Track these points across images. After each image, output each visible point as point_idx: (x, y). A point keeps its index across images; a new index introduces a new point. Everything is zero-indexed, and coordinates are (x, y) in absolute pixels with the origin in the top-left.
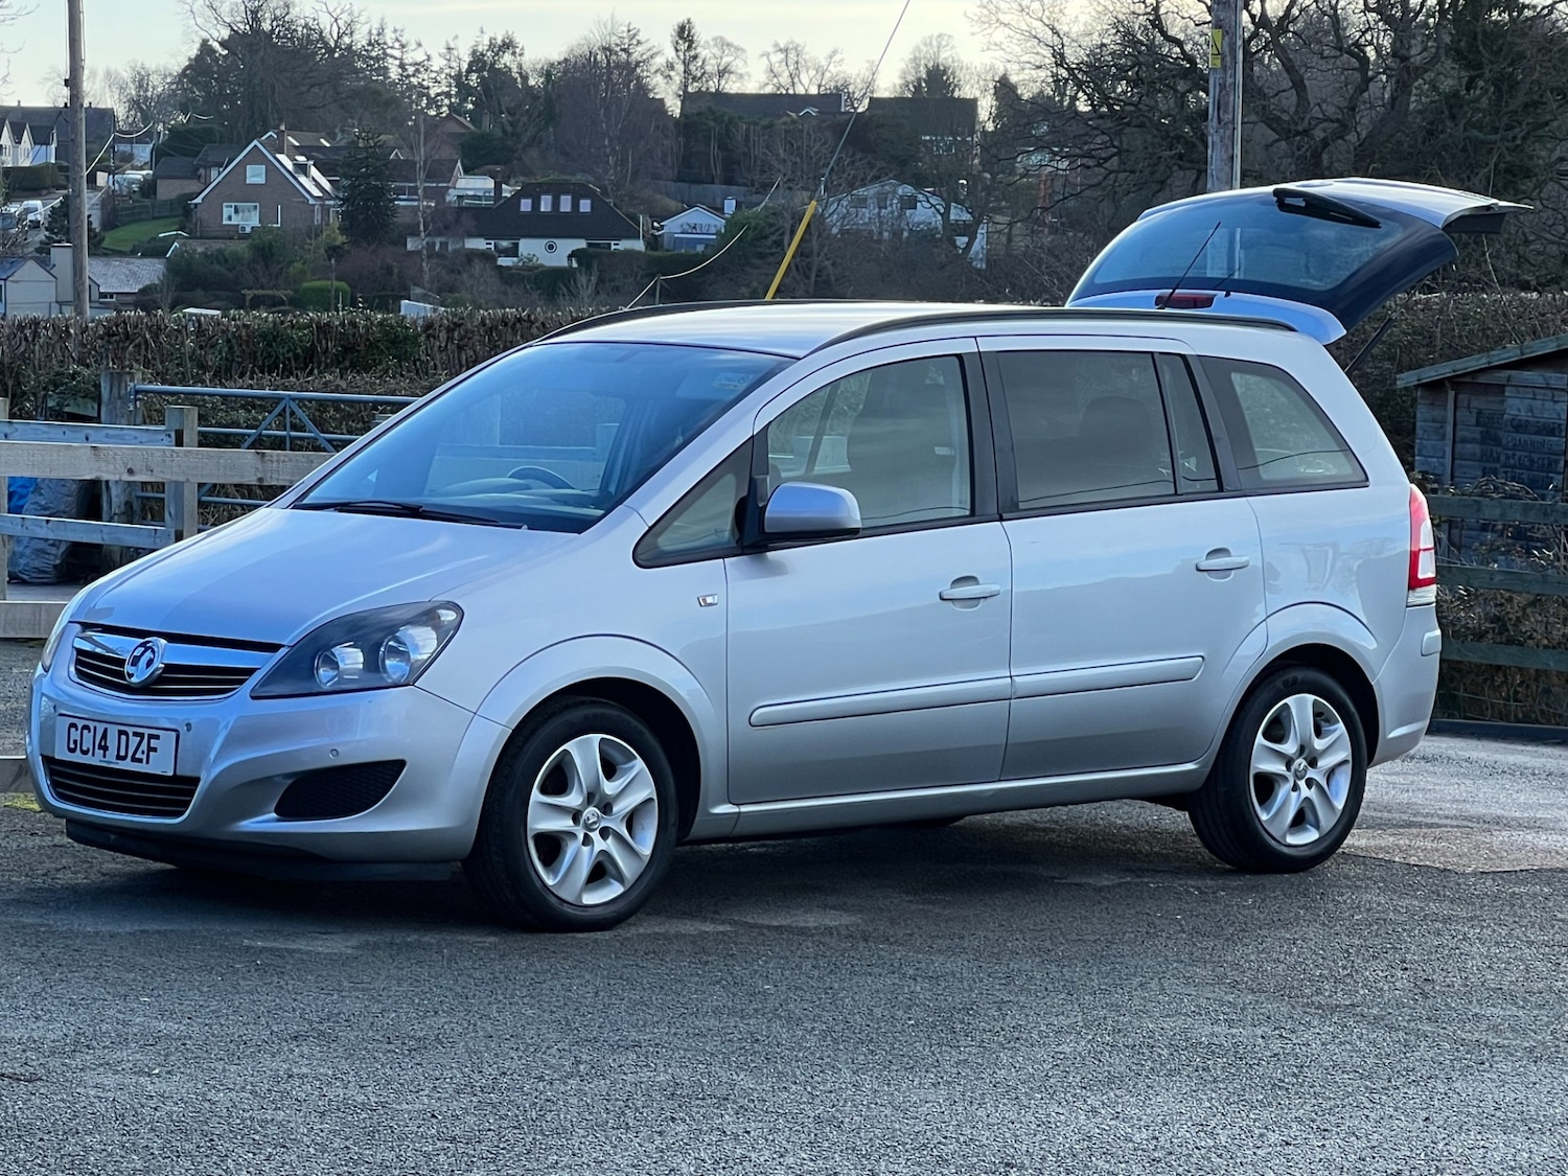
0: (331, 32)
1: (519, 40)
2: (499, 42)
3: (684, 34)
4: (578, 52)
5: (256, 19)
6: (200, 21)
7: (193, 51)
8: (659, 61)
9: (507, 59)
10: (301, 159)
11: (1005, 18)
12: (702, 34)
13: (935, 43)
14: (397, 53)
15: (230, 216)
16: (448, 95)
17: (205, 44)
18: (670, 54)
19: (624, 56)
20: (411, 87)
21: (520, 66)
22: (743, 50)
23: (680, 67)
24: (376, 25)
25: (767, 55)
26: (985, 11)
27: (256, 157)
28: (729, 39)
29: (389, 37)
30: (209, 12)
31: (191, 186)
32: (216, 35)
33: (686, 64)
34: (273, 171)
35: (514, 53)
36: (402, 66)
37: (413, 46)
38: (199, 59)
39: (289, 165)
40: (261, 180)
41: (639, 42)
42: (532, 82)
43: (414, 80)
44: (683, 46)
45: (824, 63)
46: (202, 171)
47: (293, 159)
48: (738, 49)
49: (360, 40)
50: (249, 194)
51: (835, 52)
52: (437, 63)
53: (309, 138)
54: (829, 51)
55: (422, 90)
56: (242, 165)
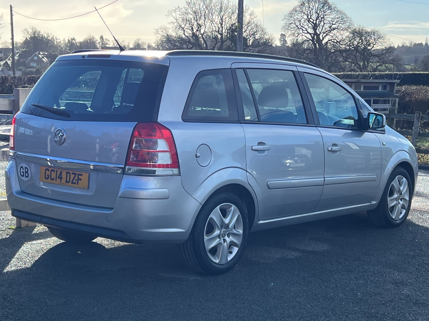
0: (46, 36)
1: (75, 38)
2: (72, 38)
3: (102, 37)
4: (85, 40)
5: (35, 34)
6: (26, 34)
7: (24, 39)
8: (97, 42)
9: (73, 41)
10: (43, 56)
11: (159, 33)
12: (104, 37)
13: (138, 40)
14: (56, 40)
15: (32, 64)
16: (64, 47)
17: (26, 38)
18: (99, 40)
19: (92, 41)
20: (58, 46)
21: (76, 42)
22: (109, 41)
23: (101, 43)
24: (52, 36)
25: (113, 41)
26: (156, 32)
27: (36, 55)
28: (107, 39)
29: (55, 38)
30: (27, 33)
31: (25, 60)
32: (28, 36)
33: (102, 42)
34: (39, 57)
35: (75, 40)
36: (57, 42)
37: (58, 39)
38: (25, 40)
39: (41, 57)
40: (36, 59)
41: (94, 39)
42: (78, 45)
43: (59, 45)
44: (102, 39)
45: (122, 42)
46: (27, 58)
47: (41, 56)
48: (109, 40)
49: (50, 38)
50: (34, 61)
51: (123, 41)
52: (62, 42)
53: (43, 53)
54: (122, 41)
55: (60, 46)
56: (33, 57)
